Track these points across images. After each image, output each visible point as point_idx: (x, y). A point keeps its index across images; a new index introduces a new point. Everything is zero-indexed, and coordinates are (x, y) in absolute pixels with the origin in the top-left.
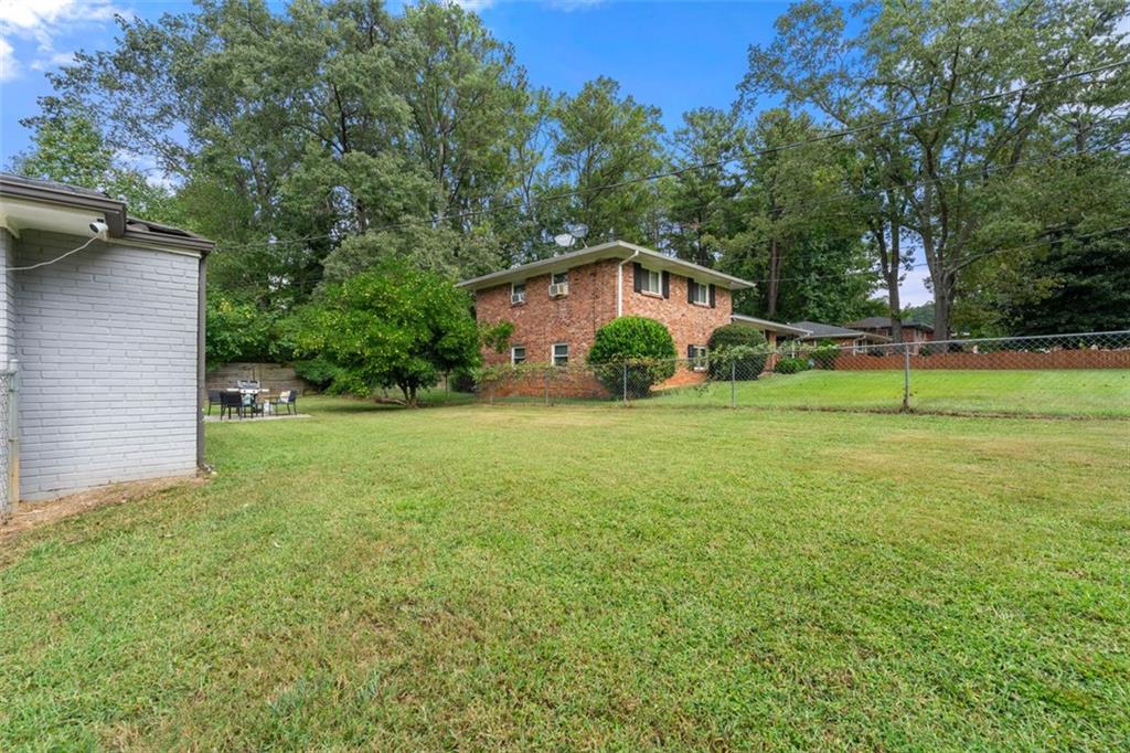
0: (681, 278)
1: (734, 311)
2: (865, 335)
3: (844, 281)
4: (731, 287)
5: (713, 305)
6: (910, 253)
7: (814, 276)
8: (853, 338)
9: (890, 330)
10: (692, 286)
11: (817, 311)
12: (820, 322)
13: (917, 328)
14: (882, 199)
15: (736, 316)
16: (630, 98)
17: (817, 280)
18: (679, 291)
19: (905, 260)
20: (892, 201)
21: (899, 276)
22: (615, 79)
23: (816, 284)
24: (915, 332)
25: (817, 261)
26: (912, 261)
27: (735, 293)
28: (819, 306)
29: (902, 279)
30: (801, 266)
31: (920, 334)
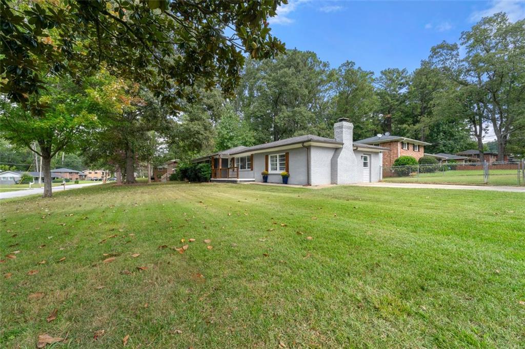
0: (411, 144)
1: (425, 152)
2: (468, 158)
3: (456, 136)
4: (423, 145)
5: (419, 151)
6: (487, 127)
7: (442, 134)
8: (463, 159)
9: (478, 155)
10: (414, 146)
11: (443, 148)
12: (445, 153)
13: (491, 154)
14: (474, 108)
15: (425, 154)
16: (359, 68)
17: (443, 136)
18: (411, 148)
19: (485, 130)
20: (479, 109)
21: (483, 135)
22: (353, 61)
23: (443, 137)
24: (490, 156)
25: (443, 128)
26: (488, 130)
27: (425, 147)
28: (444, 146)
29: (484, 137)
30: (435, 130)
31: (493, 157)
